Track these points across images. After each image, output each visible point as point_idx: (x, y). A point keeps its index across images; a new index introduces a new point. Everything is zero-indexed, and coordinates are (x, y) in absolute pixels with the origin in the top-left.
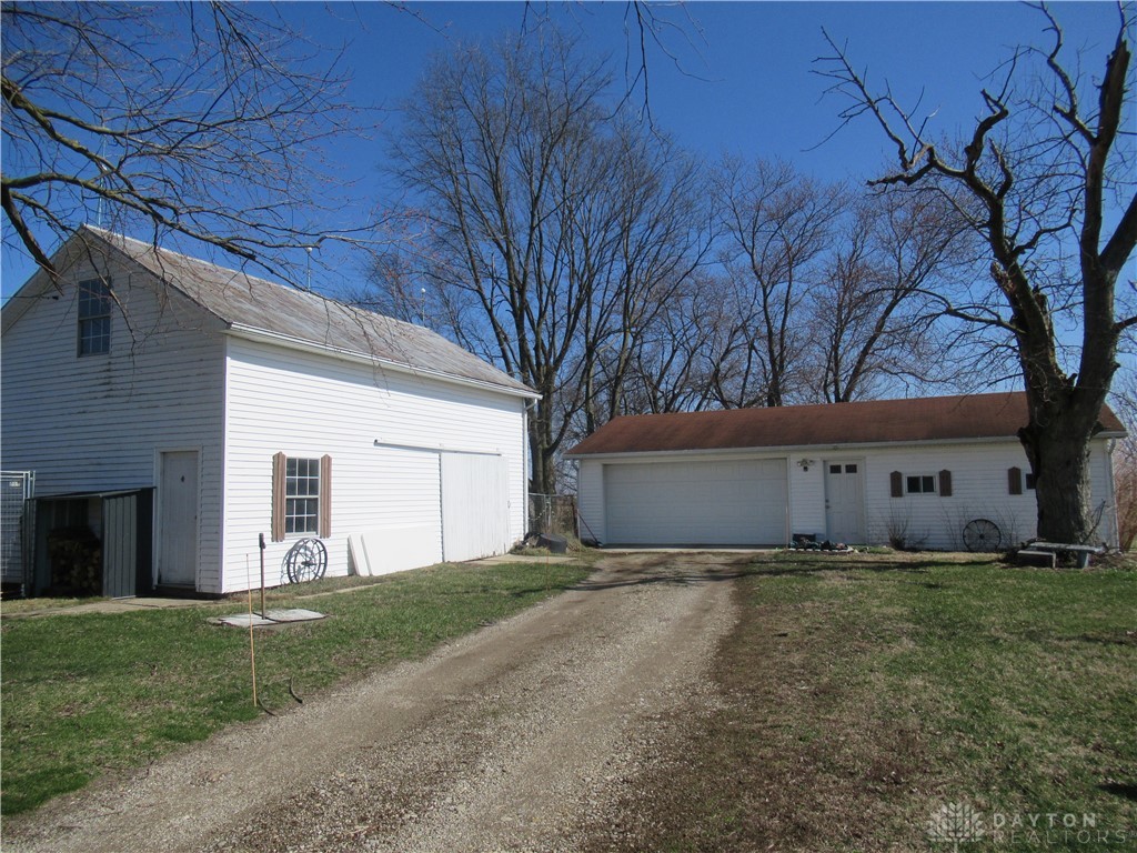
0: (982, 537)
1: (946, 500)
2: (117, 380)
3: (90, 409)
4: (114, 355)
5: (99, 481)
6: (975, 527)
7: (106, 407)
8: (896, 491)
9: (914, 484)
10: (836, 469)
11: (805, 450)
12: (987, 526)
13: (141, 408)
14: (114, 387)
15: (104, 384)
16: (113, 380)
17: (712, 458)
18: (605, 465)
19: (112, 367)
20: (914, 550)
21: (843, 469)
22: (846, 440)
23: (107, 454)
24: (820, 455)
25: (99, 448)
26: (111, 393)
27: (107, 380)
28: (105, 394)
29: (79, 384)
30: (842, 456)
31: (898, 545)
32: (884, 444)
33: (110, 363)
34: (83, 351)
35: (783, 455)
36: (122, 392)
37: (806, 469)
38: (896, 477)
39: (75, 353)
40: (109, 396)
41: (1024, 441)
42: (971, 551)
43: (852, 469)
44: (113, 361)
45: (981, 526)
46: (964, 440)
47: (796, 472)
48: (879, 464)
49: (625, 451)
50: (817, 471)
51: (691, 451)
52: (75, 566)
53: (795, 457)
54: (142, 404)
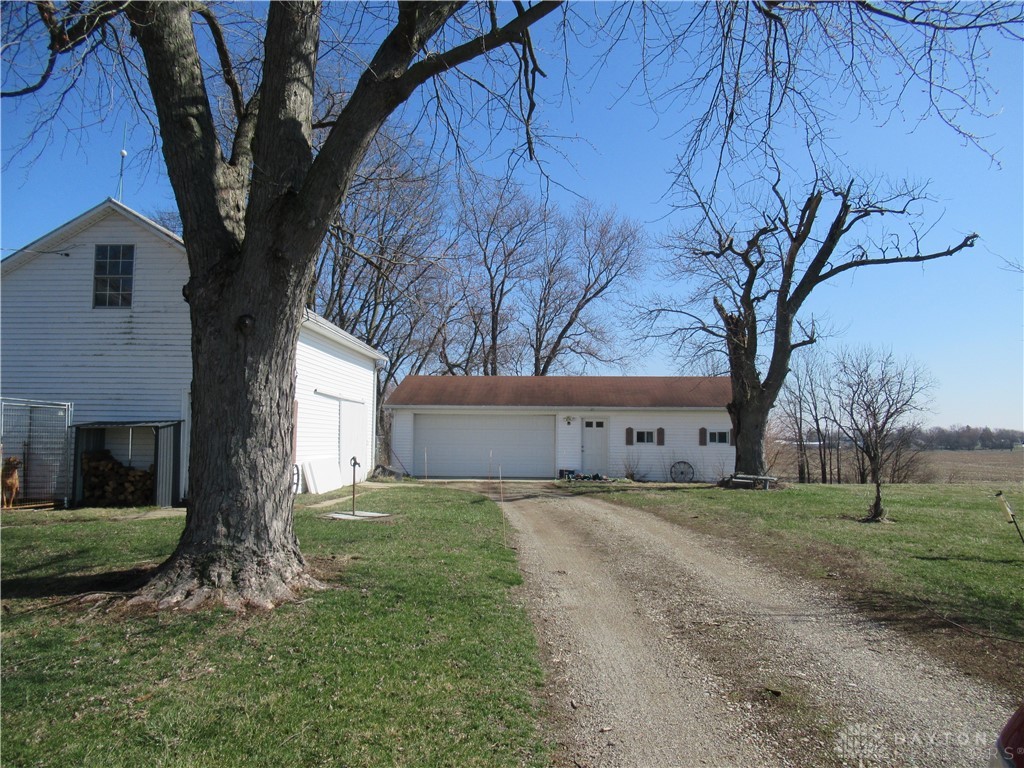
0: (682, 473)
1: (661, 447)
2: (140, 331)
3: (107, 353)
4: (135, 310)
5: (119, 414)
6: (678, 466)
7: (127, 353)
8: (629, 442)
9: (641, 437)
10: (589, 425)
11: (570, 410)
12: (686, 466)
13: (167, 356)
14: (135, 336)
15: (125, 333)
16: (134, 331)
17: (502, 413)
18: (415, 415)
19: (133, 320)
20: (639, 481)
21: (594, 425)
22: (599, 405)
23: (126, 392)
24: (581, 414)
25: (119, 386)
26: (133, 341)
27: (128, 331)
28: (126, 341)
29: (95, 331)
30: (594, 415)
31: (631, 476)
32: (624, 408)
33: (131, 317)
34: (99, 302)
35: (552, 413)
36: (145, 342)
37: (569, 423)
38: (629, 431)
39: (91, 304)
40: (131, 344)
41: (730, 412)
42: (675, 482)
43: (600, 425)
44: (134, 315)
45: (682, 466)
46: (675, 408)
47: (562, 426)
48: (618, 422)
49: (435, 404)
50: (577, 426)
51: (488, 407)
52: (111, 483)
53: (562, 413)
54: (167, 353)
